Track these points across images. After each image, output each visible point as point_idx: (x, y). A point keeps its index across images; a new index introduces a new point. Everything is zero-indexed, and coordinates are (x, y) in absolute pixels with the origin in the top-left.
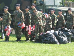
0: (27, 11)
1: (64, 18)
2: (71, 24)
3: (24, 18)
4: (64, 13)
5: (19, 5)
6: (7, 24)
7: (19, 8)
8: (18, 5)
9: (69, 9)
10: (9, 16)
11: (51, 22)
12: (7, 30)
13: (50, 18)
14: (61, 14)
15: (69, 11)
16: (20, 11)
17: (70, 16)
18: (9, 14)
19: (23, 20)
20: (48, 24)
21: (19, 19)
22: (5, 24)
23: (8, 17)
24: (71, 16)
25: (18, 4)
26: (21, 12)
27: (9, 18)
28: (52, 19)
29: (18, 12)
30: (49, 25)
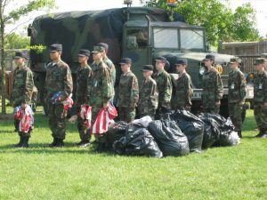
0: (84, 63)
1: (190, 83)
2: (212, 97)
3: (71, 83)
4: (199, 68)
5: (60, 46)
6: (21, 98)
7: (58, 55)
8: (55, 49)
9: (208, 57)
10: (28, 78)
11: (156, 94)
12: (21, 116)
13: (151, 83)
14: (184, 71)
15: (208, 63)
16: (60, 62)
17: (208, 77)
18: (26, 72)
19: (69, 88)
20: (147, 98)
21: (59, 84)
22: (17, 100)
23: (25, 80)
24: (211, 76)
25: (54, 45)
26: (62, 66)
27: (27, 82)
28: (158, 84)
29: (56, 65)
30: (149, 100)
